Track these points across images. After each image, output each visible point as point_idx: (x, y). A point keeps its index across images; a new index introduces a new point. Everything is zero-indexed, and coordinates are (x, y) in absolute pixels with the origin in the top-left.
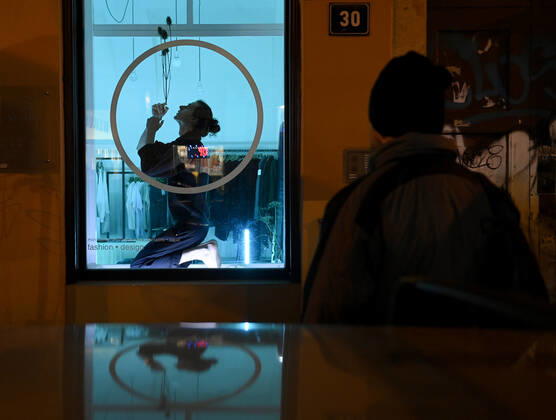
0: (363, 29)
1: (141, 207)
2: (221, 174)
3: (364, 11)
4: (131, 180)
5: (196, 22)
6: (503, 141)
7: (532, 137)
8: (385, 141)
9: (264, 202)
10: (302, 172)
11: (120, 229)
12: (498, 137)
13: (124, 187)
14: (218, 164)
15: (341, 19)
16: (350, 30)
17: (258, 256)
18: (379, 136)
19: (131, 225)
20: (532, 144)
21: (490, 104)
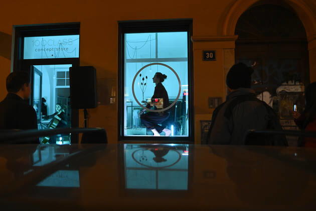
0: (214, 59)
1: (137, 118)
2: (162, 107)
3: (214, 53)
4: (135, 109)
5: (159, 57)
6: (261, 95)
7: (270, 94)
8: (232, 91)
9: (178, 116)
10: (194, 104)
11: (131, 125)
12: (259, 93)
13: (132, 111)
14: (161, 104)
15: (207, 55)
16: (210, 59)
17: (176, 133)
18: (230, 89)
19: (134, 124)
20: (270, 96)
21: (256, 83)
